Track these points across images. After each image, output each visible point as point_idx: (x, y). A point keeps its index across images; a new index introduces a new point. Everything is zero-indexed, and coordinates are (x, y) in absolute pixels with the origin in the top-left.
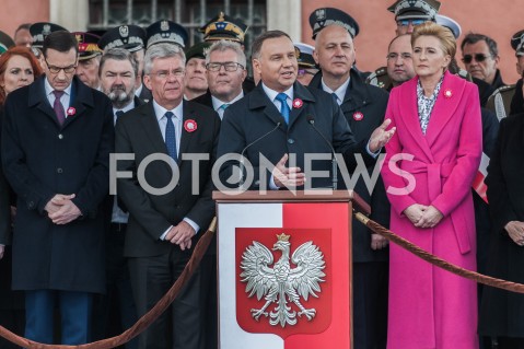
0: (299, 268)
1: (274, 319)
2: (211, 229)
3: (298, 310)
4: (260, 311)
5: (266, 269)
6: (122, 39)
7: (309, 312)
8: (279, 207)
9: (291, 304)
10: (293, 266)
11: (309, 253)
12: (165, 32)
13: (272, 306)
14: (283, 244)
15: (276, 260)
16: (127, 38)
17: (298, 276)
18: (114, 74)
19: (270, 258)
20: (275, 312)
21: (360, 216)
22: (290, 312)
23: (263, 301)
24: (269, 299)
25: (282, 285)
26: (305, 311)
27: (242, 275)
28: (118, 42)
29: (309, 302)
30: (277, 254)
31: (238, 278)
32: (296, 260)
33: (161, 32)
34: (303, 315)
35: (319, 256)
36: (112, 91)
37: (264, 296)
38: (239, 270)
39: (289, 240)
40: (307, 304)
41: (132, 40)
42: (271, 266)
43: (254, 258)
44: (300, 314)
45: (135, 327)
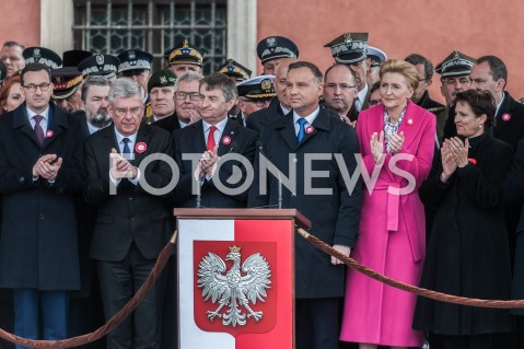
0: (248, 276)
1: (227, 320)
2: (173, 241)
3: (248, 312)
4: (215, 313)
5: (219, 276)
6: (98, 66)
7: (257, 315)
8: (231, 223)
9: (241, 307)
10: (243, 274)
11: (257, 264)
12: (133, 60)
13: (225, 309)
14: (235, 255)
15: (228, 269)
16: (103, 66)
17: (247, 283)
18: (99, 98)
19: (223, 267)
20: (227, 314)
21: (302, 231)
22: (241, 314)
23: (217, 304)
24: (222, 303)
25: (234, 290)
26: (254, 313)
27: (199, 281)
28: (95, 69)
29: (257, 306)
30: (230, 264)
31: (196, 284)
32: (246, 270)
33: (129, 60)
34: (252, 317)
35: (265, 266)
36: (98, 113)
37: (218, 300)
38: (196, 277)
39: (240, 252)
40: (255, 308)
41: (107, 68)
42: (224, 274)
43: (209, 267)
44: (249, 316)
45: (106, 325)
